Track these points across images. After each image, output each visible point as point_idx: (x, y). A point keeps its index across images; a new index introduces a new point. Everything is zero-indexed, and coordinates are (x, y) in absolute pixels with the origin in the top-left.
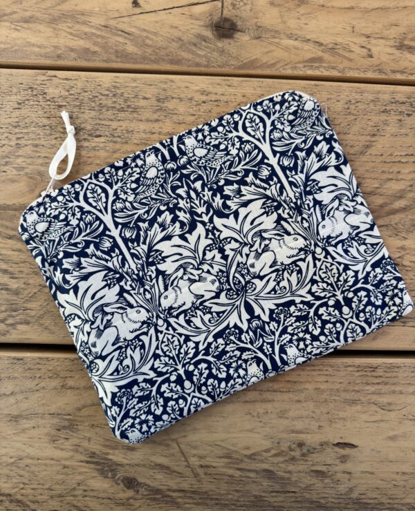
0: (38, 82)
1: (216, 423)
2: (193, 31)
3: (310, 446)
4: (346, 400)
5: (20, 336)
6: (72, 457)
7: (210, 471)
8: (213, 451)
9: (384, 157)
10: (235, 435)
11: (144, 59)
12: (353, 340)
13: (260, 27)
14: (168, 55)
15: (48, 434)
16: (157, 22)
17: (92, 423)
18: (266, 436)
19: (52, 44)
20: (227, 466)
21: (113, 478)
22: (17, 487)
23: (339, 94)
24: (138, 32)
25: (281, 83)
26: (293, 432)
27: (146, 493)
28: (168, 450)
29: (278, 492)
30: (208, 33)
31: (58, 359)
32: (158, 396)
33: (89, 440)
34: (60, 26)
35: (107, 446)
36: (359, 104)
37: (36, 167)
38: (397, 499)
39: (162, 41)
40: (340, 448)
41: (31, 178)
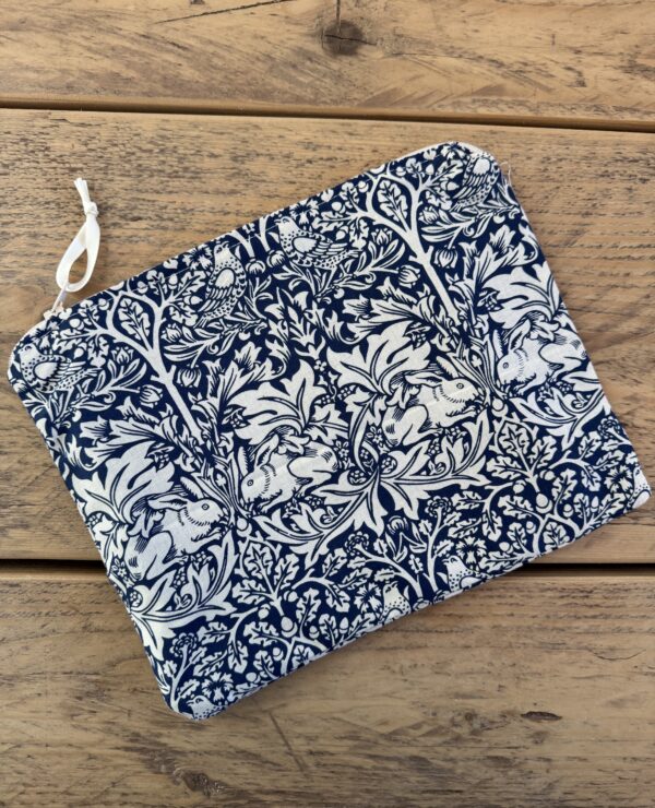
0: (36, 130)
1: (334, 684)
2: (290, 43)
3: (485, 718)
4: (542, 643)
5: (13, 549)
6: (101, 741)
7: (325, 759)
8: (329, 729)
9: (602, 250)
10: (364, 703)
11: (211, 90)
12: (553, 549)
13: (401, 36)
14: (250, 84)
15: (62, 705)
16: (230, 28)
17: (134, 686)
18: (414, 703)
19: (58, 67)
20: (352, 751)
21: (168, 773)
22: (12, 791)
23: (529, 147)
24: (199, 45)
25: (435, 129)
26: (457, 696)
27: (222, 797)
28: (257, 727)
29: (434, 792)
30: (315, 47)
31: (77, 585)
32: (239, 643)
33: (130, 713)
34: (70, 37)
35: (158, 723)
36: (563, 162)
37: (35, 271)
38: (623, 799)
39: (239, 60)
40: (534, 720)
41: (27, 289)
